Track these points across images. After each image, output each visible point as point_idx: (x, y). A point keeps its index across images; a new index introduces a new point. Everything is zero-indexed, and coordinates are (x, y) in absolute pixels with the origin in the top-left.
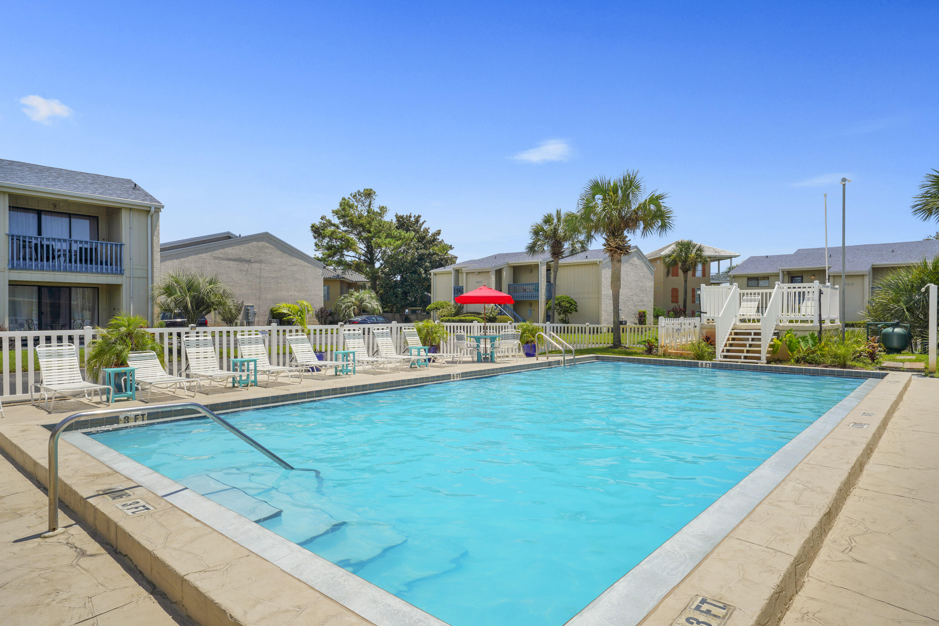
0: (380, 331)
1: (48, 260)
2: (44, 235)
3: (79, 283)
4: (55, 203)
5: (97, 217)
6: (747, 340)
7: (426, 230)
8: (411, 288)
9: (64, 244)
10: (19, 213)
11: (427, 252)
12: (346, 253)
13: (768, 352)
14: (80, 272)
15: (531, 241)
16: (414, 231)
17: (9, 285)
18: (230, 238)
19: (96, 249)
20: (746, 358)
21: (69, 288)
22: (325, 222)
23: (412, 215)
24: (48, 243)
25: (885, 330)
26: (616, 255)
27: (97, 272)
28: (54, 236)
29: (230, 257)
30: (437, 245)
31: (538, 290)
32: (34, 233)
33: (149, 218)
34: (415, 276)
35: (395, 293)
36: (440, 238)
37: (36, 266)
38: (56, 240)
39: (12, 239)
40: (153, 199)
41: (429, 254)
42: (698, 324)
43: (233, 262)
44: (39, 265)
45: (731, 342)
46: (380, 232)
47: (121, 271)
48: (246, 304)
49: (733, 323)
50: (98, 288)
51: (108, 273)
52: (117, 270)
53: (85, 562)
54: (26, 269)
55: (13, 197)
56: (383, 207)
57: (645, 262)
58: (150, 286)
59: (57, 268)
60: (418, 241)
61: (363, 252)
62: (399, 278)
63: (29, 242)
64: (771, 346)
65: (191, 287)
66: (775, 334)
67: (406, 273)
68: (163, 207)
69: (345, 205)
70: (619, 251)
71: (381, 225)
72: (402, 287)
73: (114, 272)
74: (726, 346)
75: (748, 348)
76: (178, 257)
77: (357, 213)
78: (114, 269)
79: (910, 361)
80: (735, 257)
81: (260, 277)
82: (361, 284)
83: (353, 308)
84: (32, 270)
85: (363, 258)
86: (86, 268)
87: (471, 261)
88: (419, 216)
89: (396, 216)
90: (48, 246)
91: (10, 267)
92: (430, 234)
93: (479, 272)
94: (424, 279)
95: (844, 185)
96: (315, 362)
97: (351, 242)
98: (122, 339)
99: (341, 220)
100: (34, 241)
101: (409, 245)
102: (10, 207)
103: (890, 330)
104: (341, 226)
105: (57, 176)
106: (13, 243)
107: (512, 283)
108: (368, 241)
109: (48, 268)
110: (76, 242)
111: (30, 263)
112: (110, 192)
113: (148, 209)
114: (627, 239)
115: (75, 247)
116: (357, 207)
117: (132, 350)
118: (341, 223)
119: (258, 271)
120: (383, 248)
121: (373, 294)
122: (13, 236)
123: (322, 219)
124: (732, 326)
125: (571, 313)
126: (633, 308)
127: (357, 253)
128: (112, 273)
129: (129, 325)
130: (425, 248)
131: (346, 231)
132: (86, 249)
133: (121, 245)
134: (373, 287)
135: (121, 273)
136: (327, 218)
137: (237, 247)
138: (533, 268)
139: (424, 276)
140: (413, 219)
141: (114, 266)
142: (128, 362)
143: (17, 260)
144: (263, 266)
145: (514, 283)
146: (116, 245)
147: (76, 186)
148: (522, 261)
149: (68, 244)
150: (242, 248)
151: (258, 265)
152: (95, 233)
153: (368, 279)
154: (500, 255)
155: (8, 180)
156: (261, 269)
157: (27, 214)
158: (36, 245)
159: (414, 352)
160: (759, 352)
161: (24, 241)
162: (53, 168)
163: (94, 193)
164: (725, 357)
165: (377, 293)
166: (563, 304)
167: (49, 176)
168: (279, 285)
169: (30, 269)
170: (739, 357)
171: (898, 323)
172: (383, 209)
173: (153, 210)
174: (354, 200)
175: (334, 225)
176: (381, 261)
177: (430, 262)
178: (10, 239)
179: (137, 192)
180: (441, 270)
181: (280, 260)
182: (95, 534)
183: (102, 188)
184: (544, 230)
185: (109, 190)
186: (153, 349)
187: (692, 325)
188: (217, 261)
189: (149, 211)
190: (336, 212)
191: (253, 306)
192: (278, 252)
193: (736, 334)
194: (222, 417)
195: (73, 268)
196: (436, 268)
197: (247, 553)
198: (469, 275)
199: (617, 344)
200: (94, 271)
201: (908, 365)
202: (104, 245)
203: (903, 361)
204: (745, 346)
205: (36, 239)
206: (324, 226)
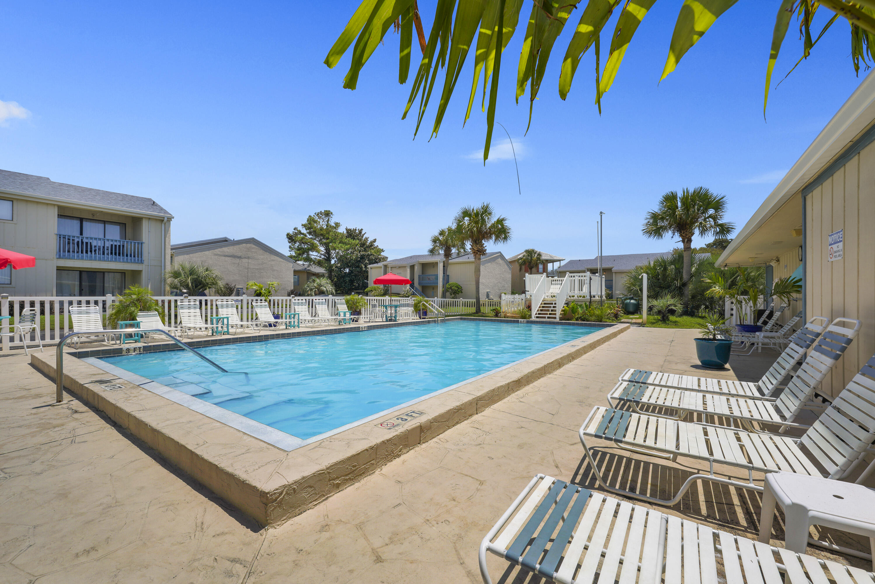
0: (321, 301)
1: (87, 252)
2: (85, 234)
3: (110, 269)
4: (93, 213)
5: (125, 224)
6: (550, 307)
7: (367, 239)
8: (355, 277)
9: (99, 242)
10: (66, 220)
11: (367, 253)
12: (311, 253)
13: (561, 314)
14: (111, 261)
15: (432, 247)
16: (358, 239)
17: (57, 270)
18: (227, 241)
19: (123, 246)
20: (548, 318)
21: (103, 273)
22: (297, 232)
23: (357, 229)
24: (87, 241)
25: (626, 301)
26: (477, 255)
27: (124, 262)
28: (92, 236)
29: (226, 254)
30: (373, 249)
31: (437, 279)
32: (77, 233)
33: (163, 225)
34: (358, 269)
35: (344, 281)
36: (376, 244)
37: (78, 256)
38: (93, 239)
39: (60, 238)
40: (166, 212)
41: (368, 255)
42: (524, 298)
43: (229, 258)
44: (80, 256)
45: (541, 309)
46: (335, 239)
47: (141, 261)
48: (237, 287)
49: (543, 297)
50: (125, 273)
51: (132, 263)
52: (138, 260)
53: (76, 416)
54: (70, 259)
55: (60, 208)
56: (337, 223)
57: (505, 262)
58: (163, 272)
59: (93, 258)
60: (361, 247)
61: (323, 252)
62: (347, 270)
63: (73, 240)
64: (562, 311)
65: (192, 272)
66: (566, 304)
67: (352, 268)
68: (173, 218)
69: (311, 220)
70: (479, 253)
71: (336, 235)
72: (349, 277)
73: (136, 262)
74: (538, 311)
75: (550, 312)
76: (188, 253)
77: (319, 226)
78: (136, 260)
79: (635, 318)
80: (563, 260)
81: (248, 268)
82: (321, 274)
83: (314, 290)
84: (74, 259)
85: (323, 257)
86: (116, 259)
87: (395, 260)
88: (362, 230)
89: (346, 229)
90: (87, 243)
91: (58, 257)
92: (369, 242)
93: (399, 267)
94: (365, 271)
95: (601, 216)
96: (272, 320)
97: (315, 245)
98: (134, 303)
99: (308, 231)
100: (76, 240)
101: (355, 249)
102: (58, 215)
103: (628, 301)
104: (308, 235)
105: (95, 195)
106: (60, 240)
107: (421, 274)
108: (326, 245)
109: (87, 258)
110: (108, 240)
111: (73, 254)
112: (135, 207)
113: (162, 219)
114: (484, 246)
115: (108, 244)
116: (319, 222)
117: (141, 310)
118: (308, 233)
119: (247, 264)
120: (337, 251)
121: (329, 281)
122: (60, 235)
123: (294, 229)
124: (542, 299)
125: (458, 294)
126: (498, 291)
127: (318, 253)
128: (135, 262)
129: (139, 294)
130: (365, 250)
131: (311, 238)
132: (116, 246)
133: (142, 243)
134: (330, 277)
135: (142, 262)
136: (298, 229)
137: (232, 247)
138: (435, 265)
139: (364, 269)
140: (357, 231)
141: (136, 258)
142: (137, 318)
143: (63, 252)
144: (250, 261)
145: (422, 274)
146: (138, 243)
147: (109, 202)
148: (427, 260)
149: (103, 242)
150: (235, 248)
151: (247, 260)
152: (124, 235)
153: (326, 271)
154: (414, 256)
155: (57, 196)
156: (248, 263)
157: (72, 221)
158: (78, 242)
159: (342, 314)
160: (555, 314)
161: (69, 239)
162: (93, 189)
163: (122, 207)
164: (537, 317)
165: (332, 281)
166: (453, 288)
167: (89, 195)
168: (262, 274)
169: (73, 258)
170: (545, 318)
171: (633, 297)
172: (337, 225)
173: (166, 219)
174: (317, 217)
175: (303, 234)
176: (335, 259)
177: (368, 260)
178: (58, 237)
179: (155, 207)
180: (375, 265)
181: (262, 257)
182: (86, 403)
183: (128, 204)
184: (439, 240)
185: (134, 205)
186: (156, 310)
187: (521, 299)
188: (216, 257)
189: (163, 220)
190: (304, 226)
191: (243, 288)
192: (261, 251)
193: (545, 304)
194: (195, 350)
195: (106, 258)
196: (373, 264)
197: (173, 403)
198: (394, 269)
199: (478, 311)
200: (121, 260)
201: (634, 321)
202: (129, 243)
203: (632, 319)
204: (548, 311)
205: (78, 237)
206: (296, 234)
